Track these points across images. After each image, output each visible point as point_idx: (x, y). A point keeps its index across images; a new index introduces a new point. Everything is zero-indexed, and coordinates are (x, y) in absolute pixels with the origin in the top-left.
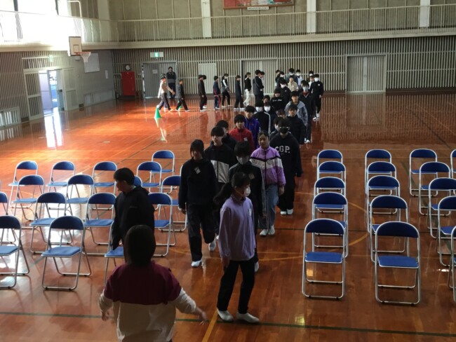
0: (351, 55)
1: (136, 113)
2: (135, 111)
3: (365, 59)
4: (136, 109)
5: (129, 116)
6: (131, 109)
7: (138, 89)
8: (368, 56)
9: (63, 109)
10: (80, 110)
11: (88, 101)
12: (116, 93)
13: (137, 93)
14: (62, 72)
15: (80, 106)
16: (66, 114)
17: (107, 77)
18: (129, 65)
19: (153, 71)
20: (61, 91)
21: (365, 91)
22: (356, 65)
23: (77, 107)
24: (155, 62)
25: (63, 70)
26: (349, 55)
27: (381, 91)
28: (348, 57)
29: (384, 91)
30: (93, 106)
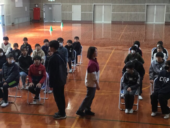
0: (148, 4)
1: (40, 28)
2: (40, 27)
3: (155, 6)
4: (40, 26)
5: (37, 30)
6: (38, 26)
7: (41, 17)
8: (157, 5)
9: (4, 25)
10: (12, 26)
11: (16, 22)
12: (30, 19)
13: (41, 19)
14: (4, 6)
15: (13, 23)
16: (5, 27)
17: (26, 10)
18: (37, 4)
19: (49, 8)
20: (3, 16)
21: (154, 22)
22: (150, 9)
23: (11, 24)
24: (50, 3)
25: (5, 5)
26: (147, 4)
27: (163, 23)
28: (147, 5)
29: (164, 23)
30: (19, 24)
